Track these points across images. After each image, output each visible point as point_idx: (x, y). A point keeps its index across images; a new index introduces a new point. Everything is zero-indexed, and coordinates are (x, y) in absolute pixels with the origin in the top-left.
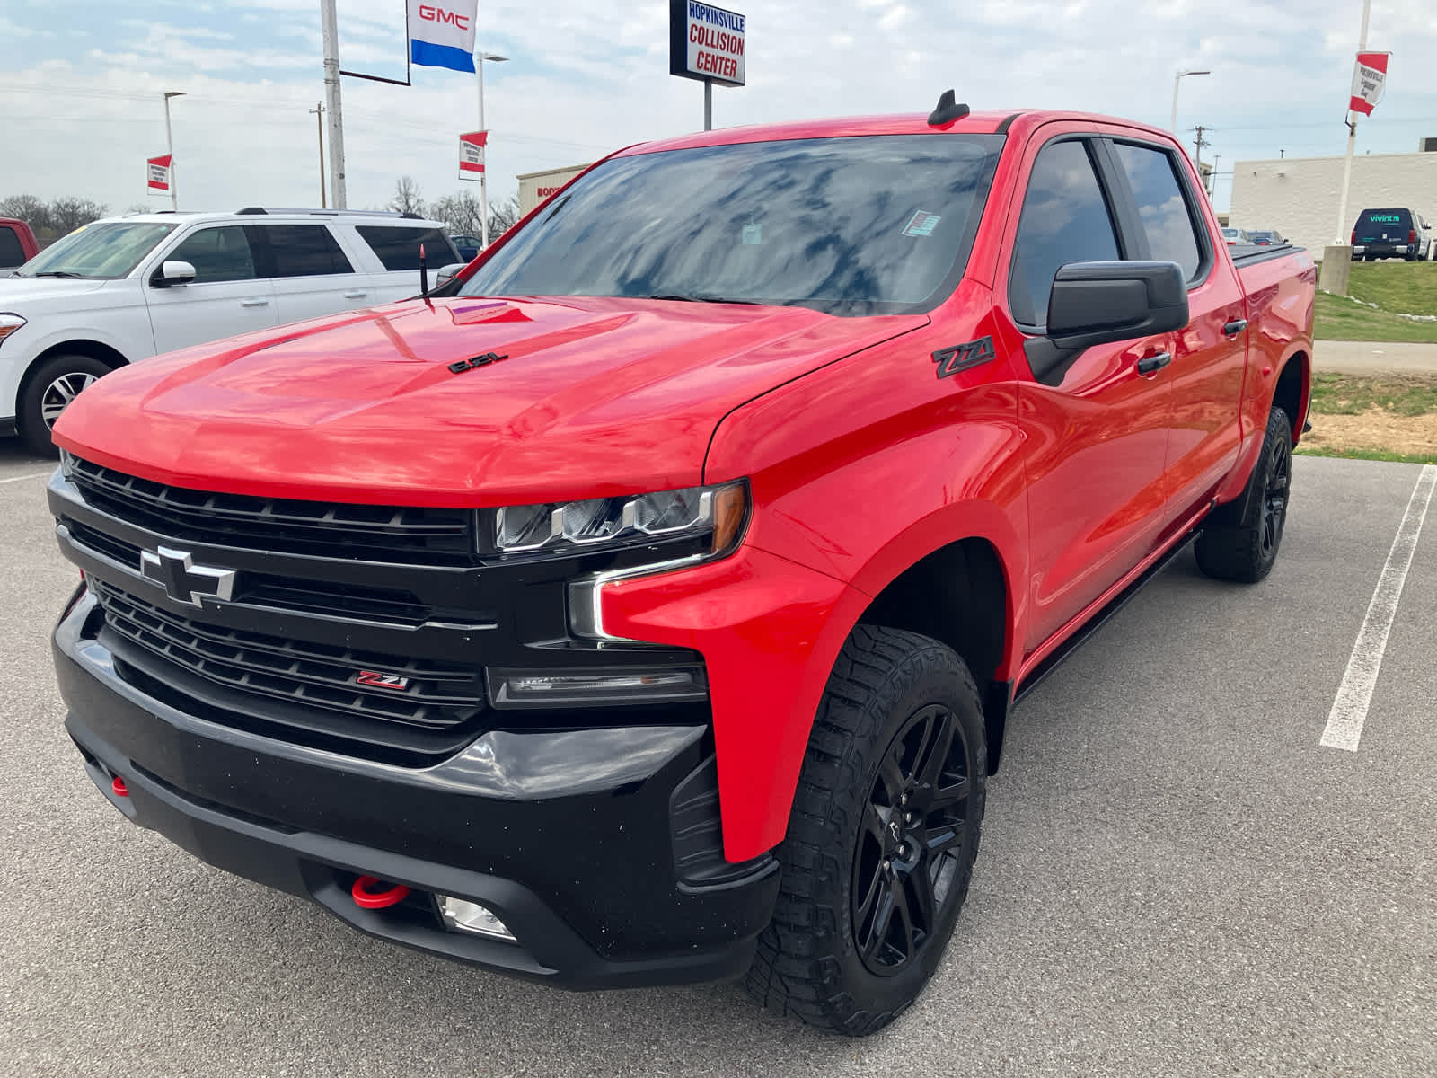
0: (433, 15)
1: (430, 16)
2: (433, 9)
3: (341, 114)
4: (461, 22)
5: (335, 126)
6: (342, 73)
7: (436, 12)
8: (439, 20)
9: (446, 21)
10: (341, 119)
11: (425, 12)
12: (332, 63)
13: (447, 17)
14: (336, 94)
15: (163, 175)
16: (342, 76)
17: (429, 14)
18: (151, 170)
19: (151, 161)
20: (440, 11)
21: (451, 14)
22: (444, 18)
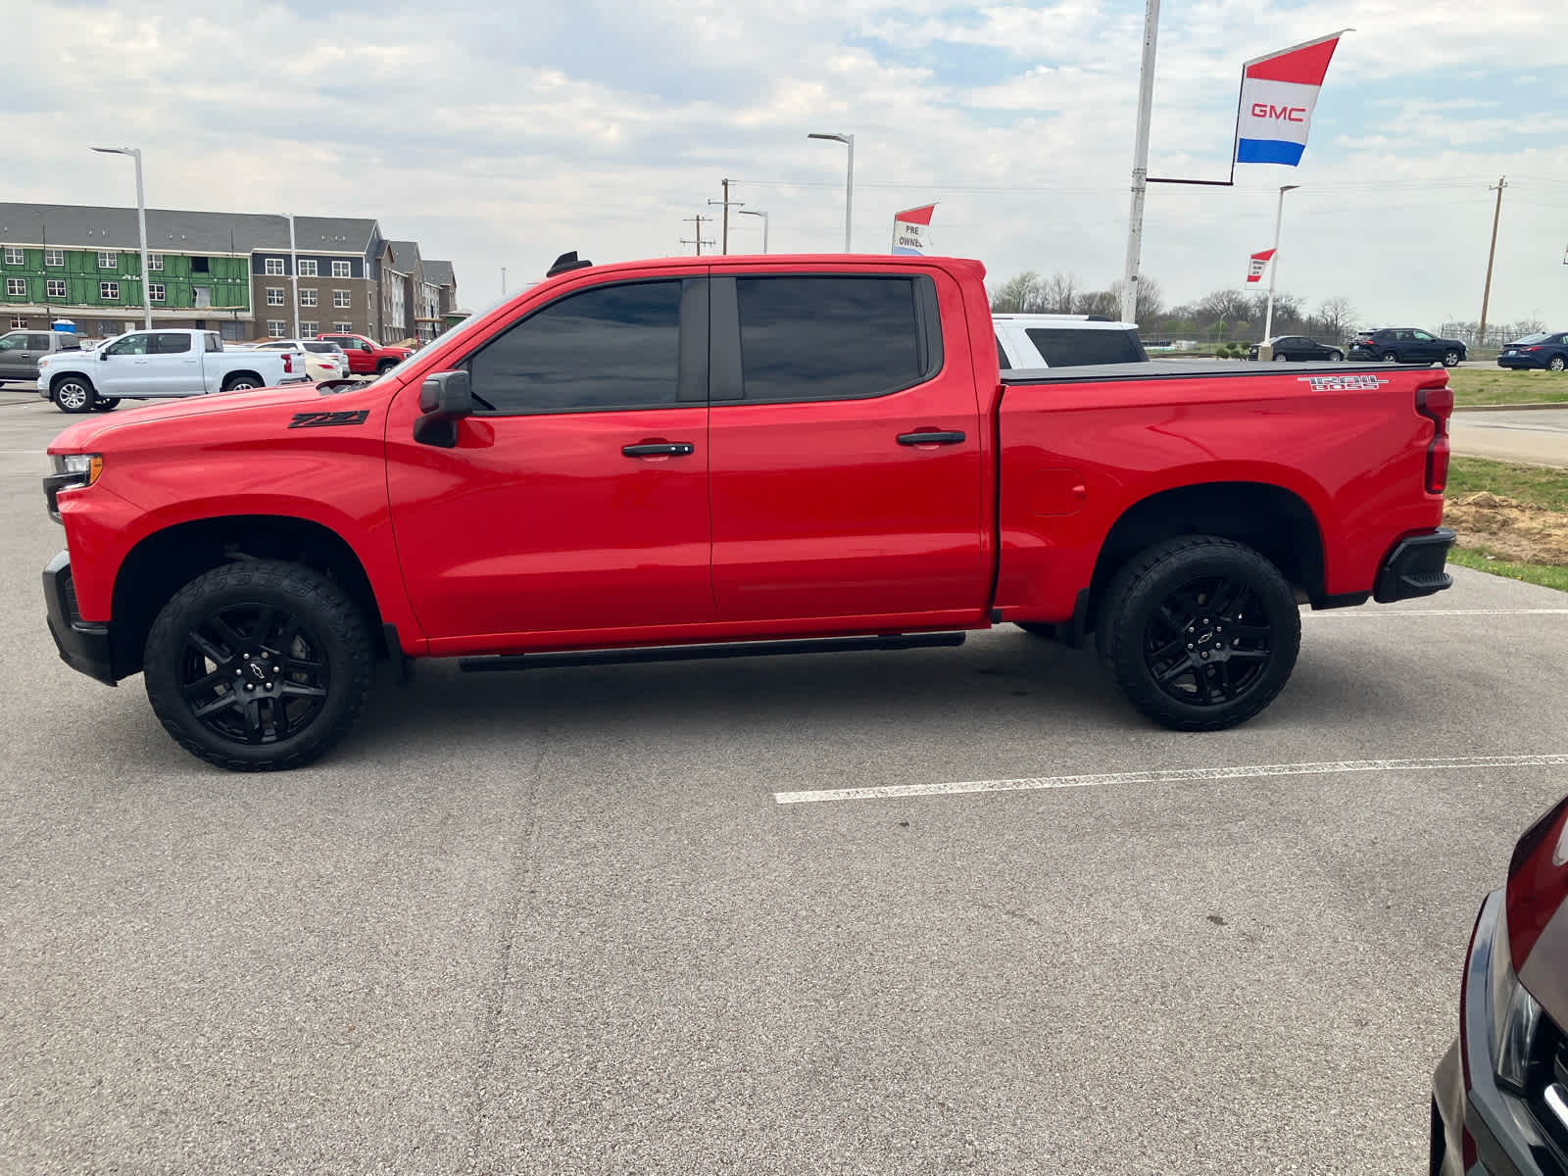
0: (1265, 111)
1: (1262, 113)
2: (1265, 106)
3: (1141, 220)
4: (1294, 115)
5: (1134, 231)
6: (1148, 180)
7: (1268, 109)
8: (1271, 116)
9: (1278, 117)
10: (1141, 224)
11: (1257, 110)
12: (1139, 172)
13: (1278, 113)
14: (1139, 201)
15: (1260, 268)
16: (1148, 183)
17: (1261, 111)
18: (1253, 265)
19: (1253, 257)
20: (1272, 107)
21: (1285, 109)
22: (1276, 114)
